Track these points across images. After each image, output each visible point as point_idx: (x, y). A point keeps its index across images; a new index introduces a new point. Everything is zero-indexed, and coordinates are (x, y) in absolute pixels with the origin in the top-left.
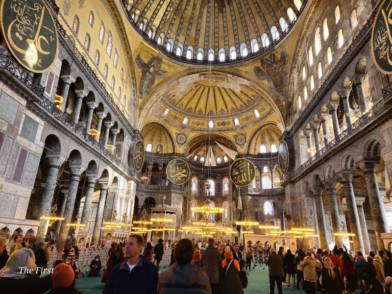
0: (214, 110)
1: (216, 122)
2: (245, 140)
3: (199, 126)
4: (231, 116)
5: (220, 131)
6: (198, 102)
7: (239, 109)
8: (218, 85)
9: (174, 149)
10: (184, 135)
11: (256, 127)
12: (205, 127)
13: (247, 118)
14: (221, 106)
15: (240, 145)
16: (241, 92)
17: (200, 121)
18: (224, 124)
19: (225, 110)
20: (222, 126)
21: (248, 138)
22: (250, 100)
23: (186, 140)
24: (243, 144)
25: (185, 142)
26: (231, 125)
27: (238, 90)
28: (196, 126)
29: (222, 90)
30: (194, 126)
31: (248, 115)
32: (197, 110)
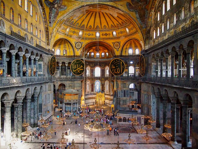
0: (100, 26)
1: (101, 33)
2: (120, 46)
3: (90, 36)
4: (111, 30)
5: (103, 39)
6: (89, 21)
7: (116, 26)
8: (102, 11)
9: (74, 53)
10: (80, 43)
11: (127, 39)
12: (94, 36)
13: (121, 32)
14: (104, 23)
15: (116, 49)
16: (118, 17)
17: (91, 33)
18: (106, 34)
19: (107, 26)
20: (105, 36)
21: (122, 45)
22: (123, 22)
23: (82, 46)
24: (118, 48)
25: (81, 47)
26: (111, 36)
27: (116, 15)
28: (88, 36)
29: (105, 15)
30: (86, 36)
31: (122, 30)
32: (88, 26)
